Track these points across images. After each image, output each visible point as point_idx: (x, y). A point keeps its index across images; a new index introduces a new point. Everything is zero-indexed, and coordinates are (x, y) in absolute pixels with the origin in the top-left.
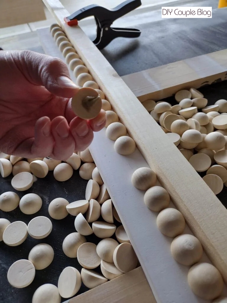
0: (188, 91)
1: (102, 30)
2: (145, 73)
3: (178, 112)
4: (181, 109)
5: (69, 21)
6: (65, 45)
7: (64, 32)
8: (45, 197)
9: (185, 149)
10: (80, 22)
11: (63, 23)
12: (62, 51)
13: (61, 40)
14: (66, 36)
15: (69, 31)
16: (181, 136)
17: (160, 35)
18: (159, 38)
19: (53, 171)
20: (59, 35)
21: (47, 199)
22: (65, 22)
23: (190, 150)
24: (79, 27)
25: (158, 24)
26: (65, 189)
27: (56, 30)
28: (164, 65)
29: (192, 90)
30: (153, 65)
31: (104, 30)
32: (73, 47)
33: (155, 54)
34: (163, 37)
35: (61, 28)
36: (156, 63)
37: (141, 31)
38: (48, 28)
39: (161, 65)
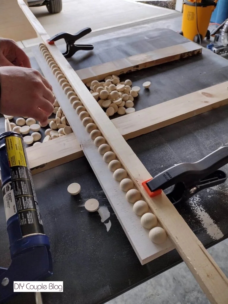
0: (111, 76)
1: (69, 46)
3: (103, 85)
5: (49, 42)
6: (47, 55)
7: (47, 48)
10: (56, 42)
11: (46, 43)
12: (45, 58)
13: (45, 52)
14: (48, 51)
15: (50, 47)
16: (99, 93)
17: (106, 48)
18: (105, 50)
20: (44, 50)
22: (47, 42)
24: (55, 45)
25: (107, 41)
27: (42, 47)
29: (113, 76)
31: (70, 46)
32: (51, 56)
34: (107, 49)
35: (45, 45)
37: (94, 46)
38: (38, 45)
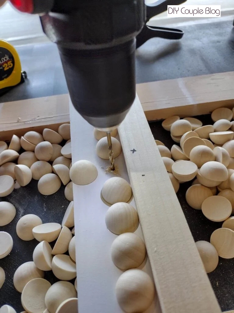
2: (180, 82)
3: (209, 134)
4: (213, 131)
8: (21, 208)
9: (202, 185)
16: (199, 167)
18: (214, 42)
19: (38, 181)
21: (22, 211)
23: (210, 188)
26: (45, 204)
28: (210, 74)
30: (197, 73)
33: (203, 60)
36: (201, 70)
37: (183, 32)
39: (207, 74)
